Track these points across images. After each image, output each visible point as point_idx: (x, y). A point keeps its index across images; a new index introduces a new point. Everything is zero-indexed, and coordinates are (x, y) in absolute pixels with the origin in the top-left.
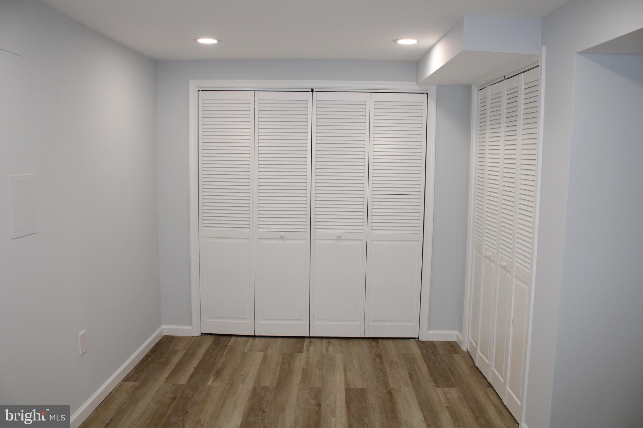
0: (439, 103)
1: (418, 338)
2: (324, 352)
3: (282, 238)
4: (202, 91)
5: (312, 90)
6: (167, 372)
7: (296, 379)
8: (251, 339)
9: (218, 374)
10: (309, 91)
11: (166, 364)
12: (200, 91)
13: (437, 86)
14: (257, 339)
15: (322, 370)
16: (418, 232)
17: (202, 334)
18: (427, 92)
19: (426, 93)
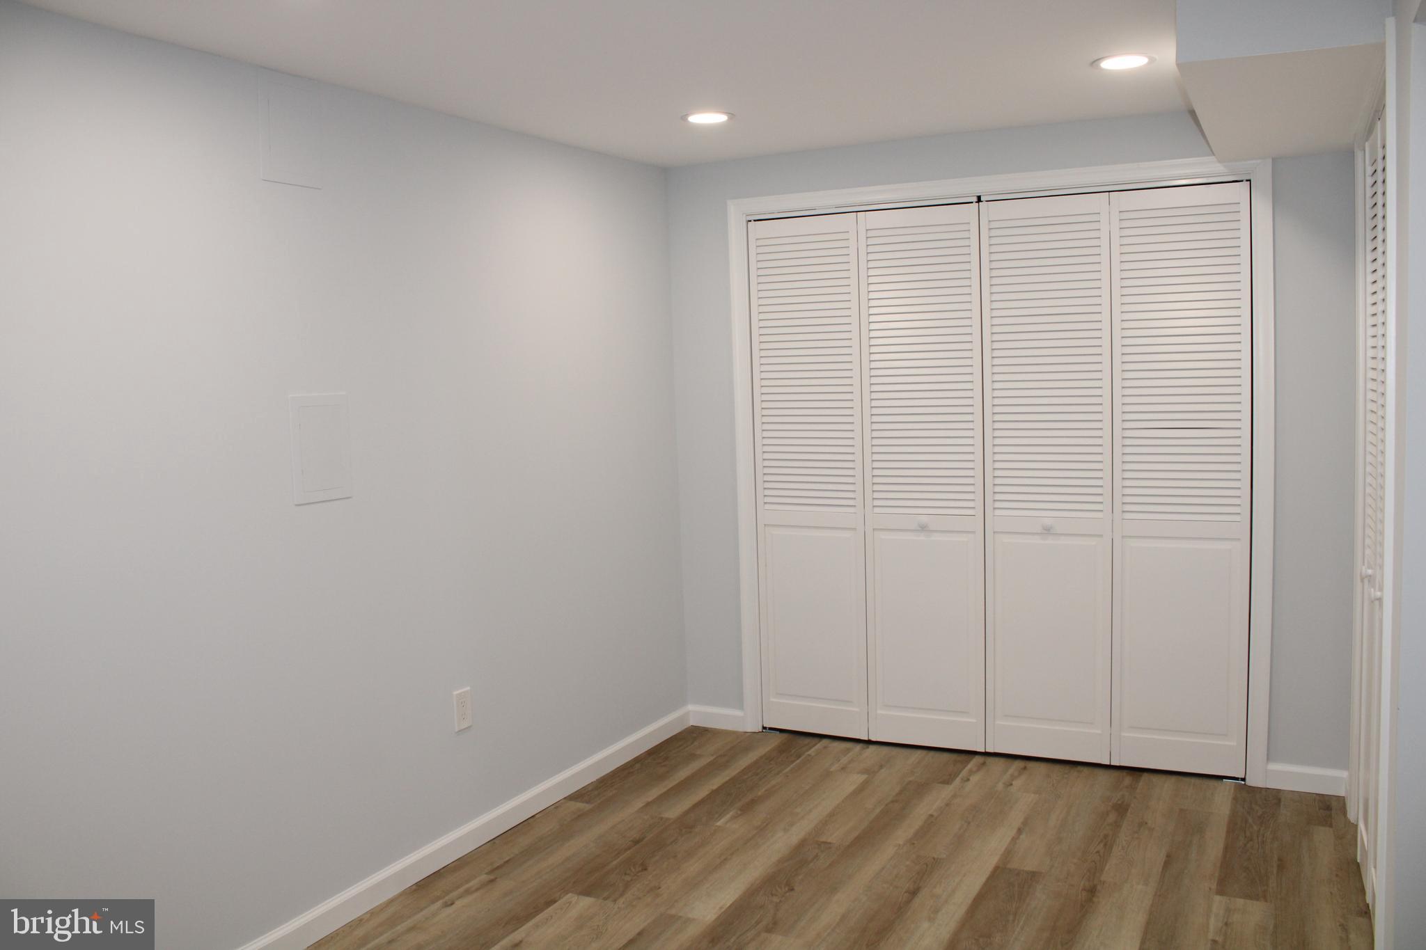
0: (1278, 201)
1: (1244, 780)
2: (1000, 786)
3: (923, 528)
4: (755, 221)
5: (979, 200)
6: (654, 793)
7: (903, 833)
8: (858, 747)
9: (747, 809)
10: (972, 202)
11: (662, 778)
12: (750, 221)
13: (1274, 160)
14: (872, 748)
15: (969, 823)
16: (1237, 518)
17: (764, 728)
18: (1248, 178)
19: (1247, 181)
